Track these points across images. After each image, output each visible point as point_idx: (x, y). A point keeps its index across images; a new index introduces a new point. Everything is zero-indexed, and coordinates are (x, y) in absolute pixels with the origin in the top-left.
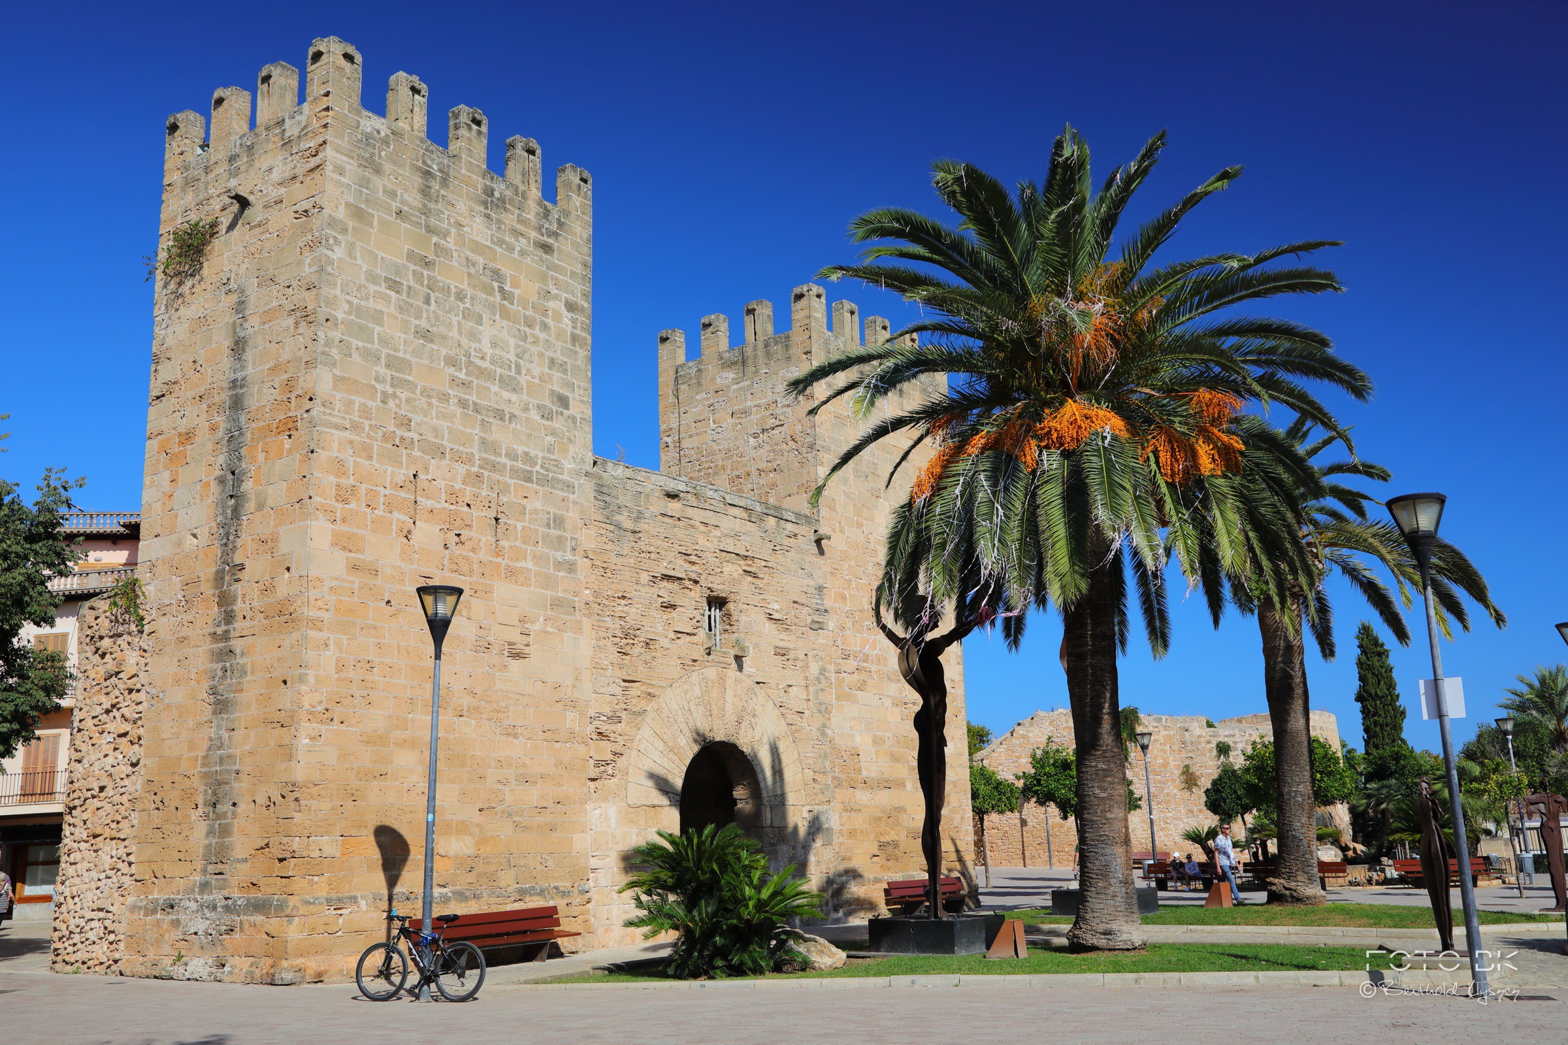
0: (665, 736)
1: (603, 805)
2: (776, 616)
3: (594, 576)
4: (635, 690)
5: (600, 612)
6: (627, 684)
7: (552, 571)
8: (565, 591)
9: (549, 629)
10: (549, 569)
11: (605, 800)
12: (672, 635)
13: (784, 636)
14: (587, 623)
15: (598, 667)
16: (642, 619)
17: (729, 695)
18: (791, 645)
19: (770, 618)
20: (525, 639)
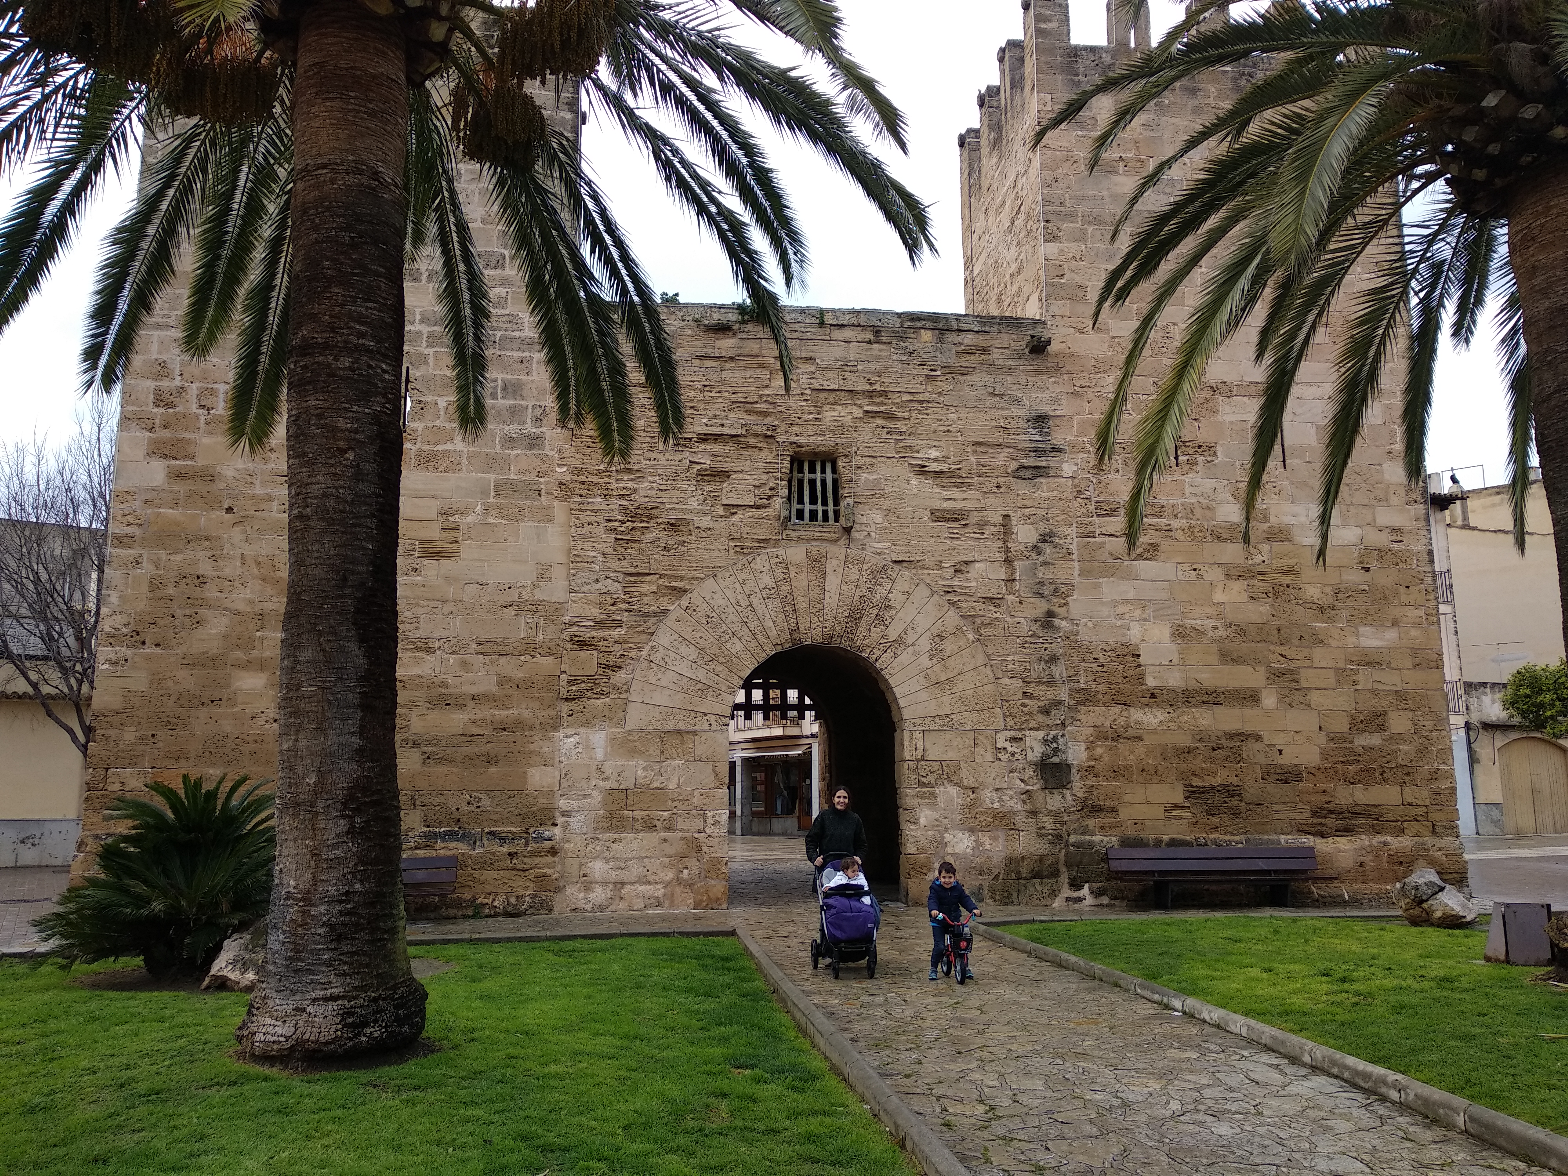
0: (701, 641)
1: (582, 730)
2: (934, 467)
3: (573, 449)
4: (648, 586)
5: (584, 492)
6: (632, 579)
7: (498, 449)
8: (519, 471)
9: (491, 520)
10: (493, 447)
11: (587, 723)
12: (720, 511)
13: (955, 493)
14: (559, 510)
15: (575, 560)
16: (660, 494)
17: (833, 582)
18: (969, 505)
19: (922, 471)
20: (452, 535)
